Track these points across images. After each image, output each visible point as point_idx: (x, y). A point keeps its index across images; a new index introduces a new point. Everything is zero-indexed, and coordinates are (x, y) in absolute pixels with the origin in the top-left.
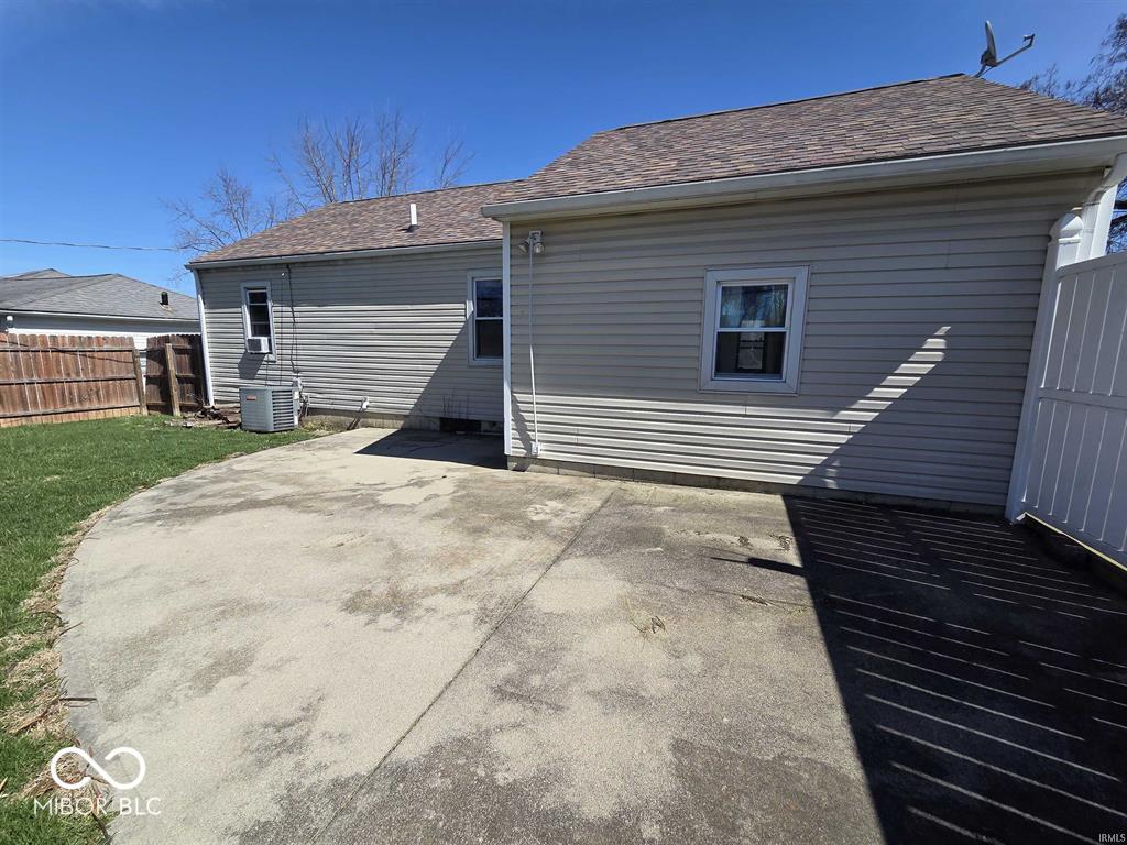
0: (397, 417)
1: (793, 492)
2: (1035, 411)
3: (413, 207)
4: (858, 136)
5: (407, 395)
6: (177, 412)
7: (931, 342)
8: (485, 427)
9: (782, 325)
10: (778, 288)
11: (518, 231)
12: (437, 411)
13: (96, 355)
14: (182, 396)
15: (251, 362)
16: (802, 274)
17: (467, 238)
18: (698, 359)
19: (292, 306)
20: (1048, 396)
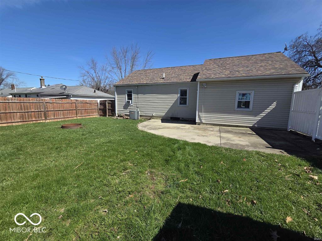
0: (160, 117)
1: (251, 127)
2: (291, 114)
3: (164, 74)
4: (262, 68)
5: (163, 112)
6: (107, 116)
7: (275, 103)
8: (181, 119)
9: (249, 100)
10: (248, 94)
11: (201, 83)
12: (170, 115)
13: (92, 104)
14: (108, 113)
15: (127, 106)
16: (253, 92)
17: (178, 81)
18: (235, 105)
19: (138, 94)
20: (293, 111)
